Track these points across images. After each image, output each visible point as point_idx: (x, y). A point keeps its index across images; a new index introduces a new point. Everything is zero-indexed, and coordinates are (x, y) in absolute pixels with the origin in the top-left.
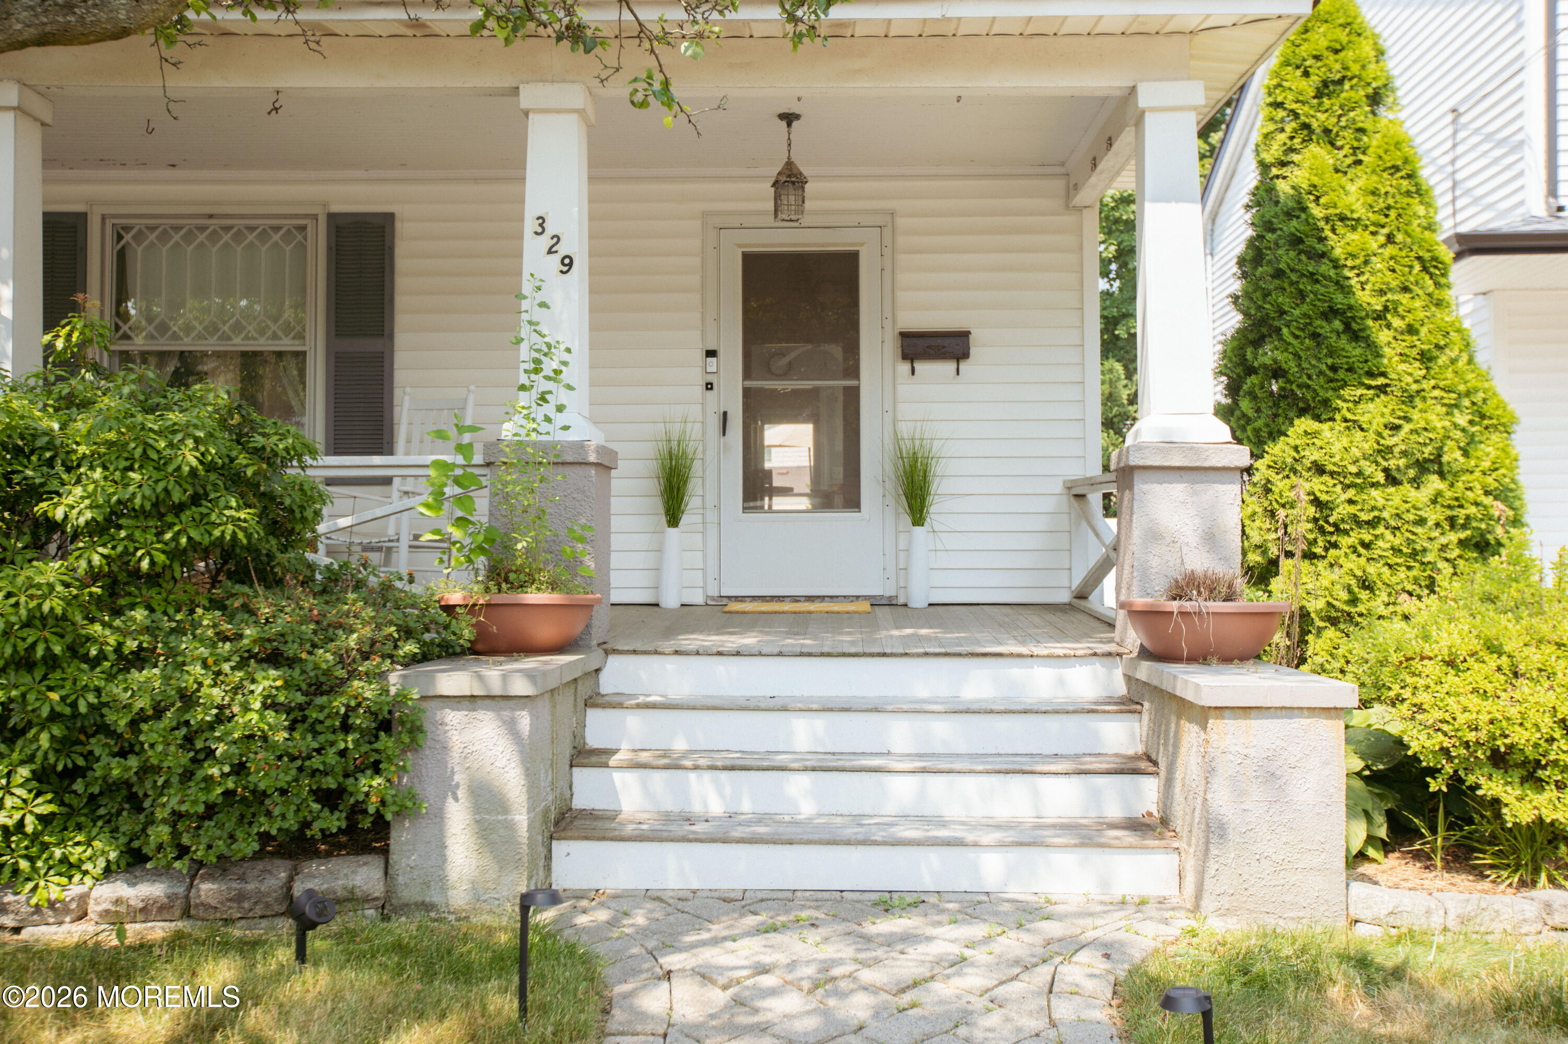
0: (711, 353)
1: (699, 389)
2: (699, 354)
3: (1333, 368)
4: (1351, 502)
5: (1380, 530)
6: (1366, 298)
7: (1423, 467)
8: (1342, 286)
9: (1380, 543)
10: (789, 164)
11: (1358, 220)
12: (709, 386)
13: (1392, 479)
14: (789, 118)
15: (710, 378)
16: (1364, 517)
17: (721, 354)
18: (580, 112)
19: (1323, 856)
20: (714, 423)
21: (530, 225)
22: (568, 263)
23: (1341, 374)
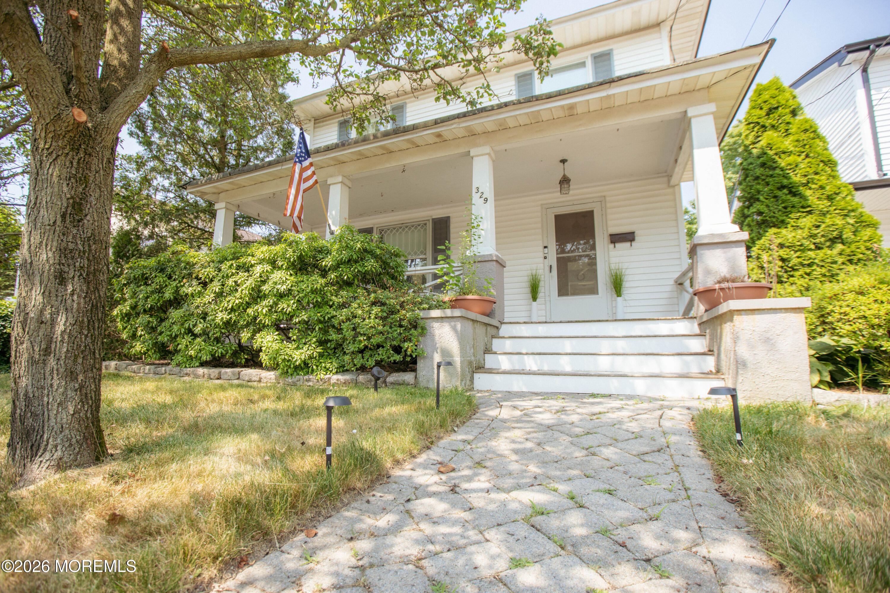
0: (545, 247)
1: (542, 259)
2: (541, 248)
3: (785, 208)
4: (798, 257)
5: (815, 267)
6: (797, 178)
7: (833, 241)
8: (786, 177)
9: (815, 273)
10: (564, 175)
11: (791, 152)
12: (545, 258)
13: (818, 248)
14: (563, 161)
15: (545, 255)
16: (805, 262)
17: (549, 247)
18: (489, 154)
19: (797, 374)
20: (548, 269)
21: (474, 190)
22: (486, 200)
23: (789, 209)
